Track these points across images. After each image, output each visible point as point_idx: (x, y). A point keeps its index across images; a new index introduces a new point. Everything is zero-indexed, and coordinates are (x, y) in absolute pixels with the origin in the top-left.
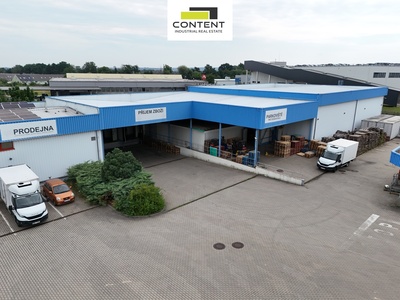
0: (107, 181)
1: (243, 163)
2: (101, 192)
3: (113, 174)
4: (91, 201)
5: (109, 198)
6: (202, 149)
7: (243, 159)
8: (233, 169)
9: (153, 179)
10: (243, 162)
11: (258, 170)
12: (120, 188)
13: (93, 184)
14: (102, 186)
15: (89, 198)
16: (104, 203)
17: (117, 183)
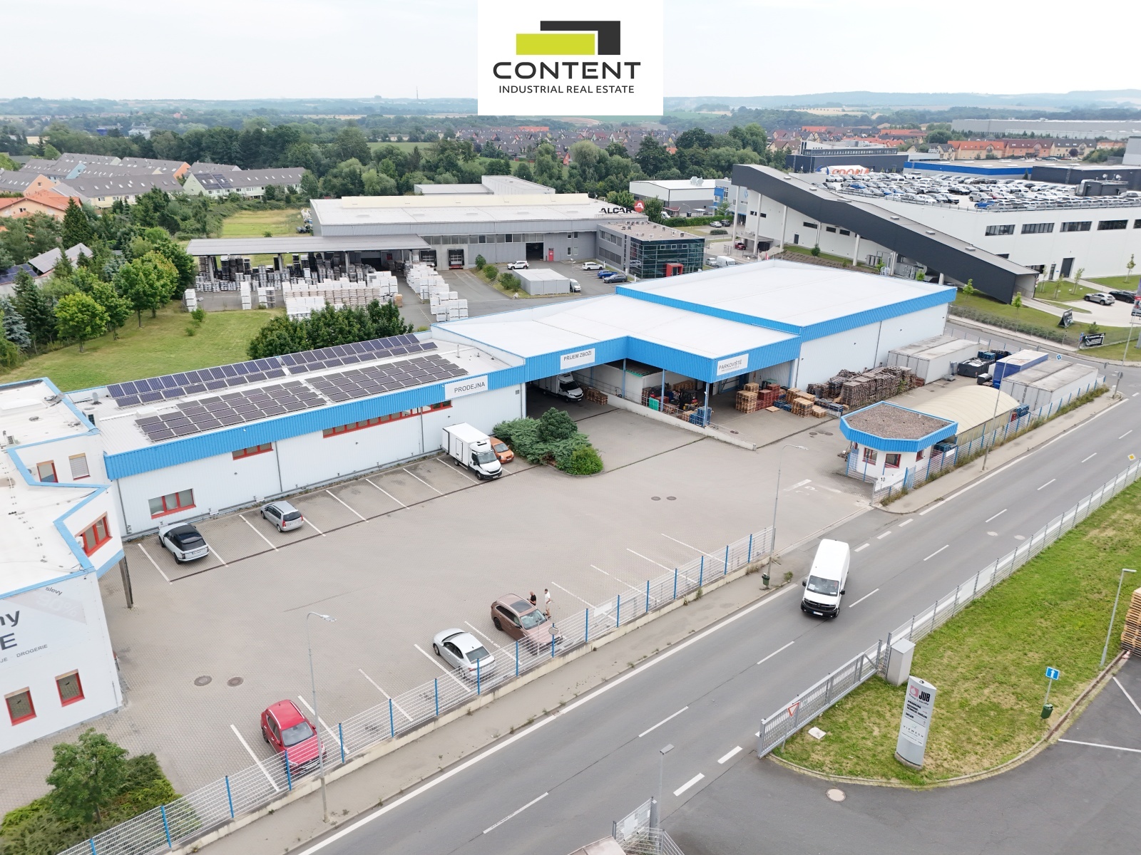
0: (545, 441)
1: (690, 422)
2: (541, 452)
3: (552, 435)
4: (533, 461)
5: (550, 458)
6: (639, 399)
7: (691, 416)
8: (678, 428)
9: (591, 440)
10: (692, 420)
11: (708, 431)
12: (561, 448)
13: (532, 445)
14: (541, 445)
15: (530, 458)
16: (544, 463)
17: (558, 444)
